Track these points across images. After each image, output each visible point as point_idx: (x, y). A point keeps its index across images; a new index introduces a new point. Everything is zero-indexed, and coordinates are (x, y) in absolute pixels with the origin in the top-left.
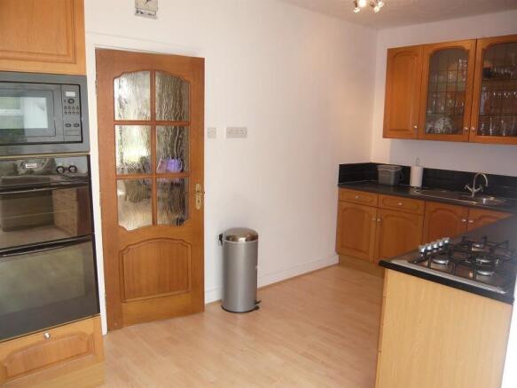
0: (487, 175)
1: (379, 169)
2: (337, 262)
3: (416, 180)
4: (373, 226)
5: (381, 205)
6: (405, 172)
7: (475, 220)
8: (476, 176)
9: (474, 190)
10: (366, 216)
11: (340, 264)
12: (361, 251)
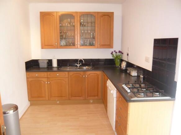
0: (83, 59)
1: (39, 62)
2: (29, 105)
3: (55, 64)
4: (46, 85)
5: (49, 76)
6: (50, 62)
7: (88, 75)
8: (79, 60)
9: (78, 65)
10: (42, 82)
11: (31, 105)
12: (42, 97)
